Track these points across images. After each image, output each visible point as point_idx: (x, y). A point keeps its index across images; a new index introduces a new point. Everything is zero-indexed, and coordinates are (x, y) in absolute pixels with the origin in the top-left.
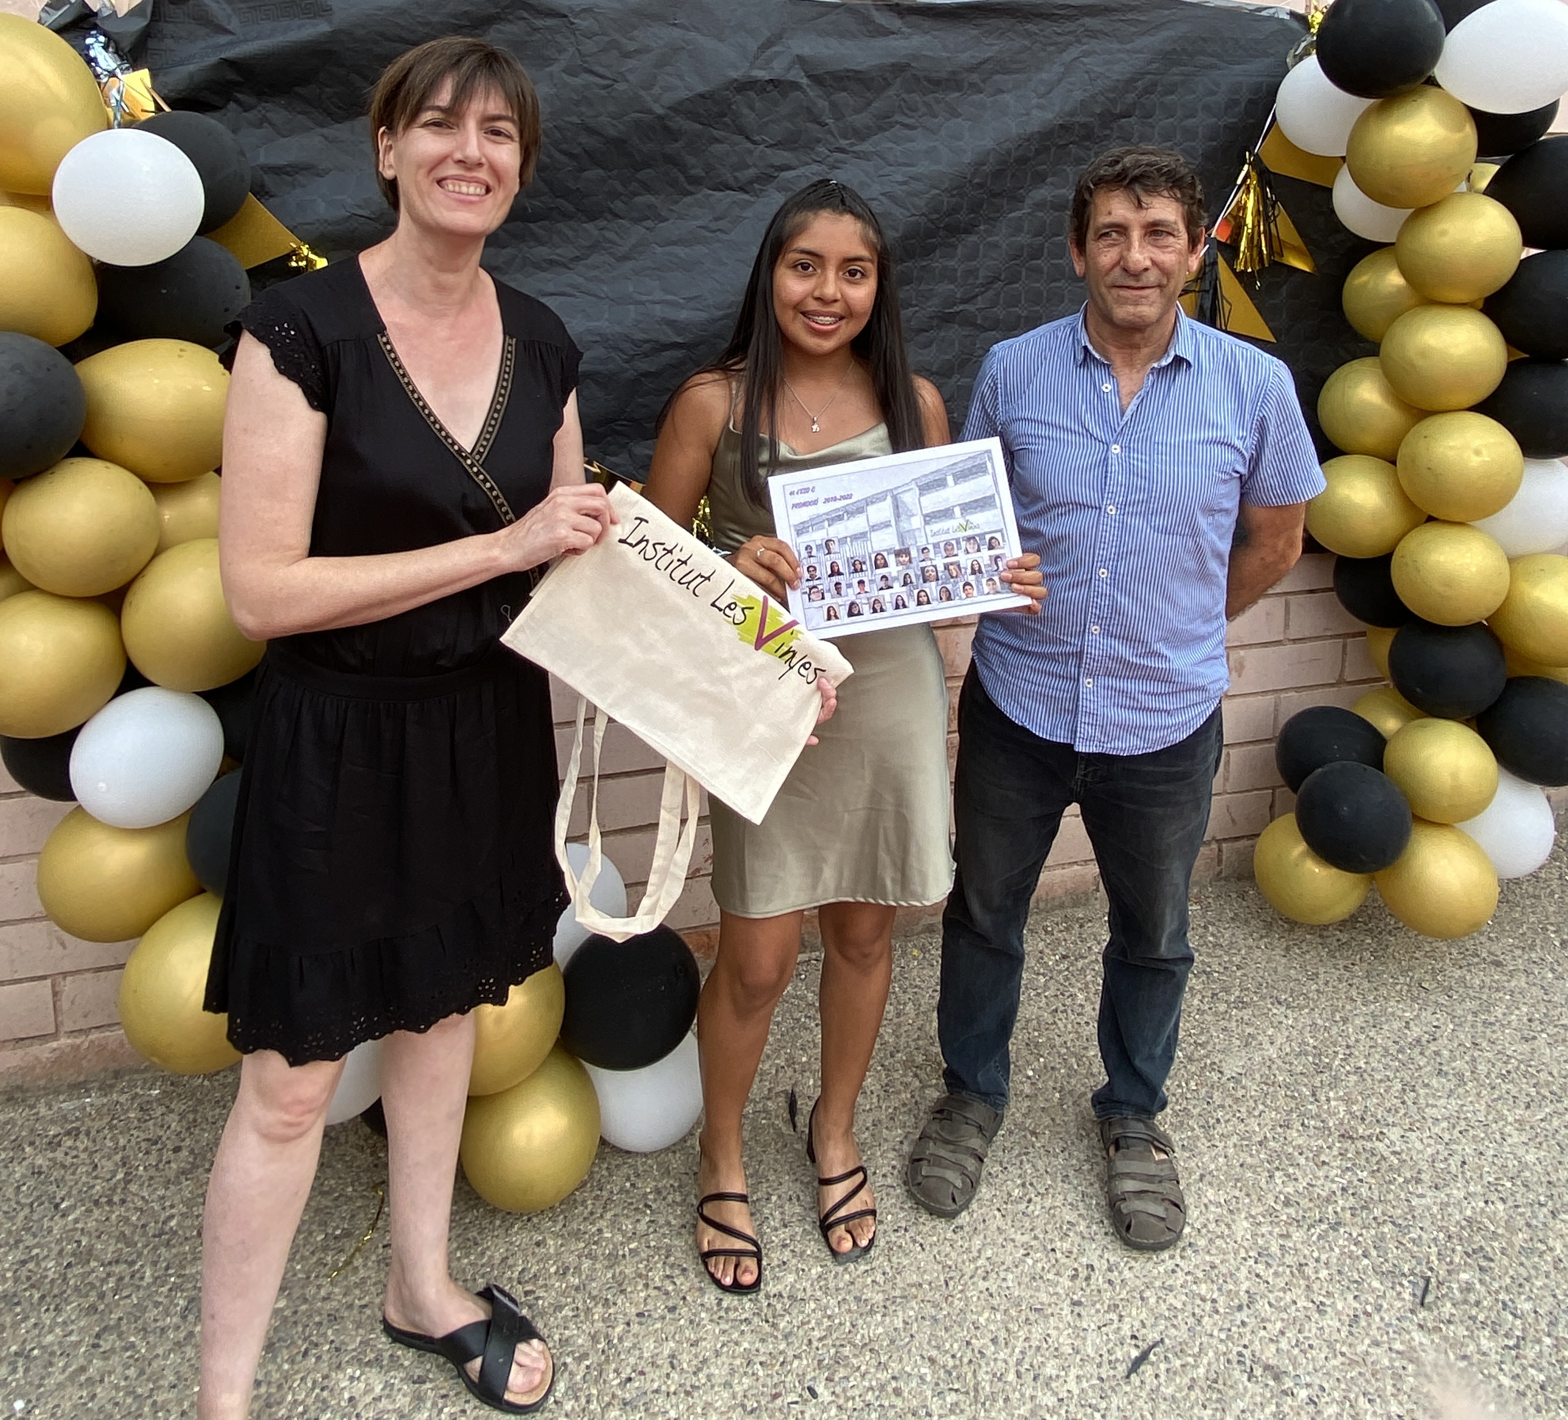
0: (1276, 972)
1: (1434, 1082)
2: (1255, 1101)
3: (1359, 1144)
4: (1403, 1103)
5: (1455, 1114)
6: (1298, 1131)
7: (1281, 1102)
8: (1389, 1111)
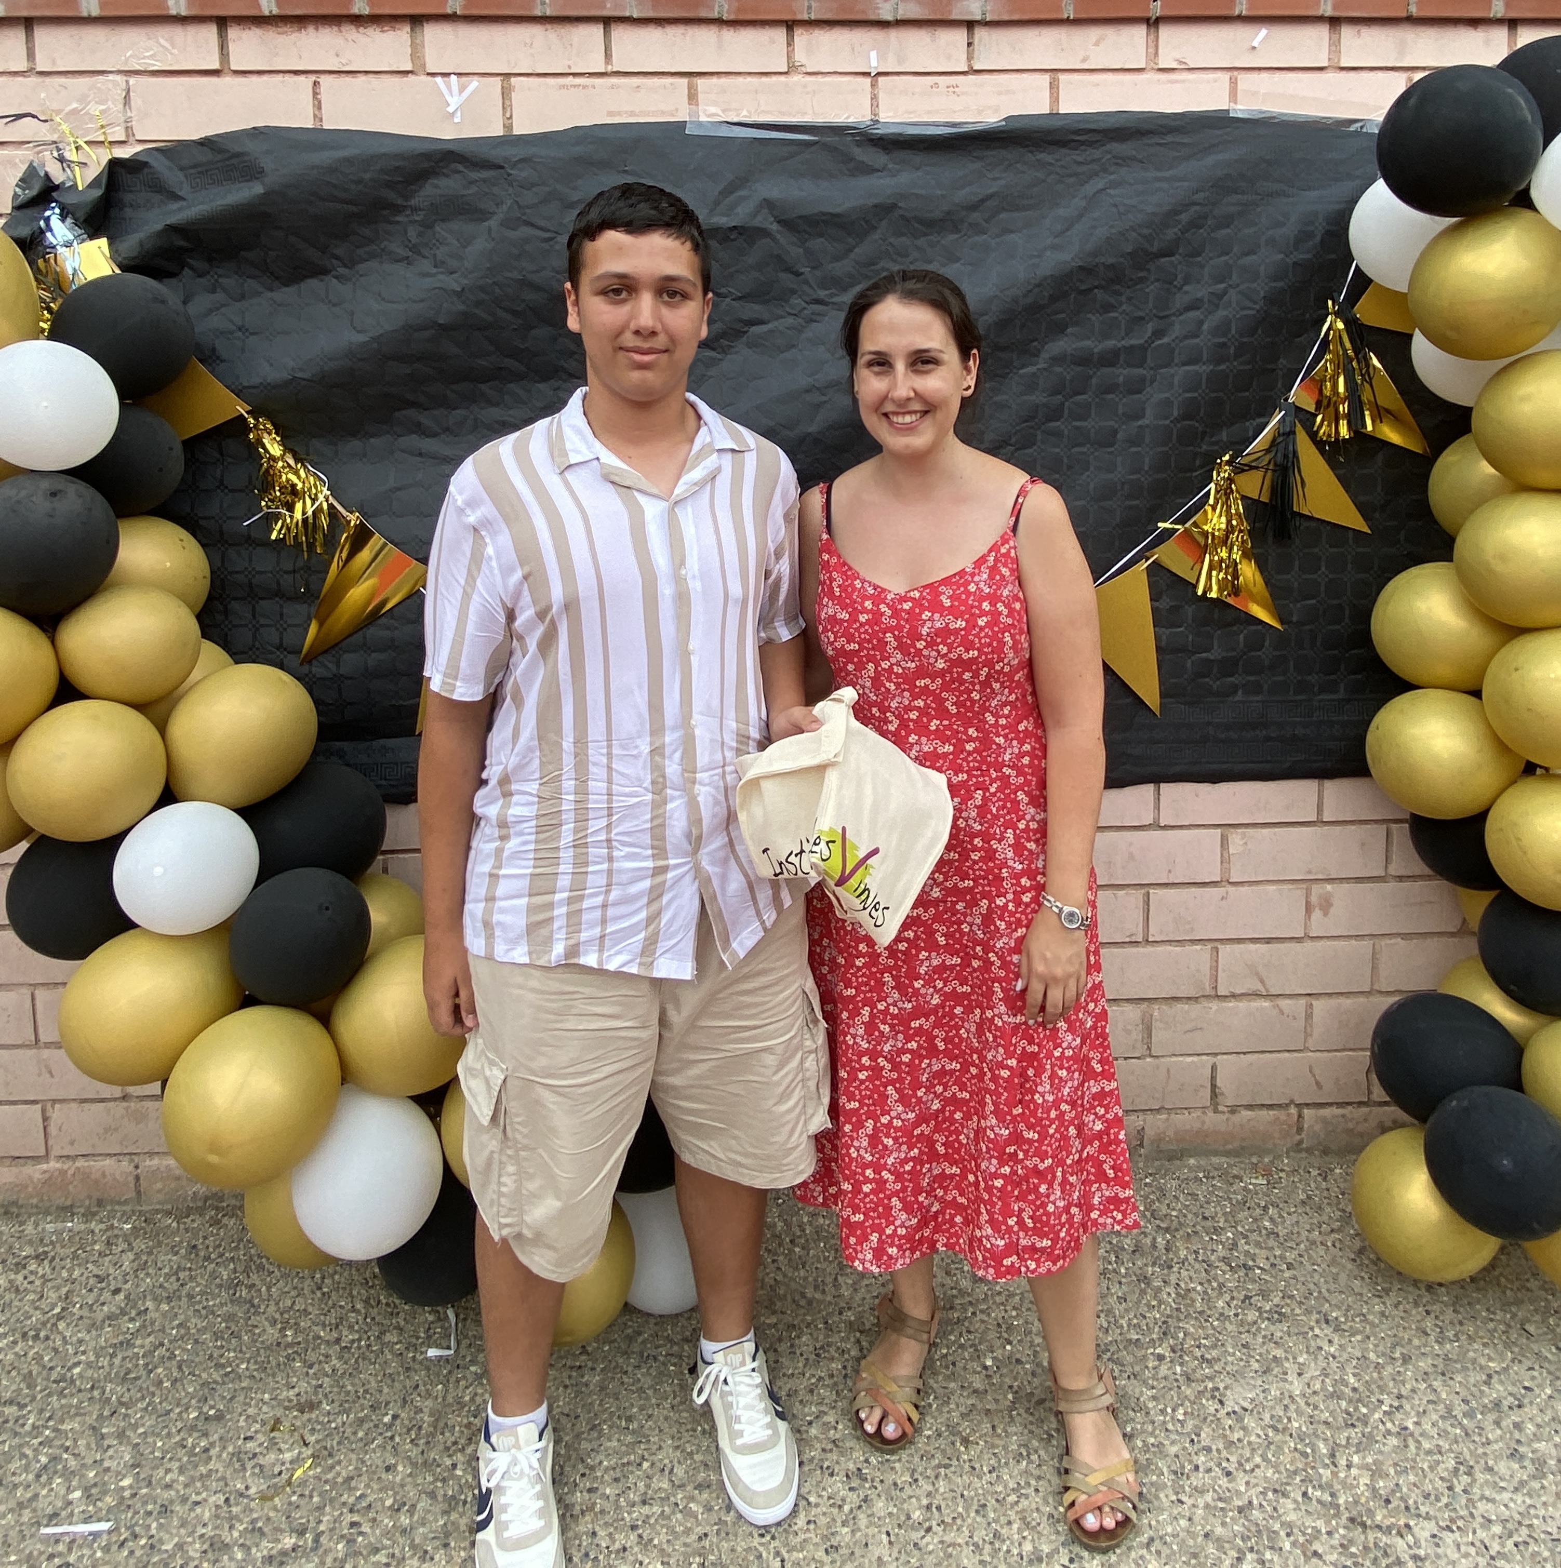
0: (1335, 1280)
1: (1502, 1467)
2: (1253, 1450)
3: (1371, 1536)
4: (1450, 1488)
5: (1517, 1517)
6: (1295, 1501)
7: (1286, 1458)
8: (1427, 1496)
